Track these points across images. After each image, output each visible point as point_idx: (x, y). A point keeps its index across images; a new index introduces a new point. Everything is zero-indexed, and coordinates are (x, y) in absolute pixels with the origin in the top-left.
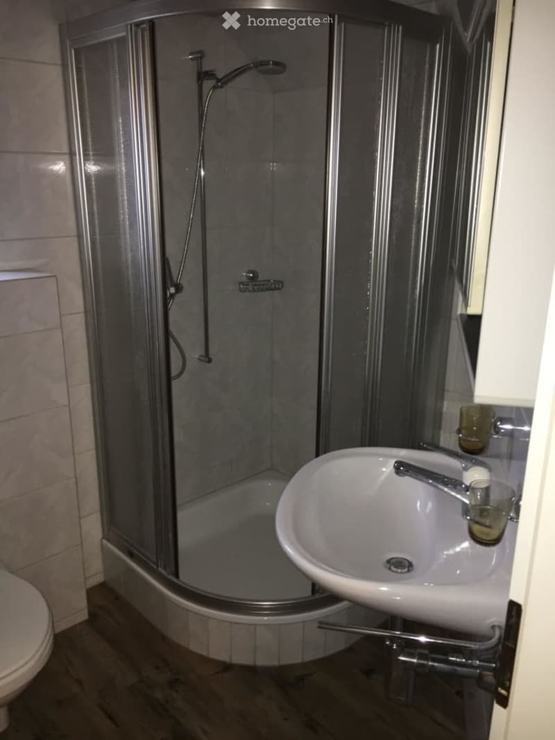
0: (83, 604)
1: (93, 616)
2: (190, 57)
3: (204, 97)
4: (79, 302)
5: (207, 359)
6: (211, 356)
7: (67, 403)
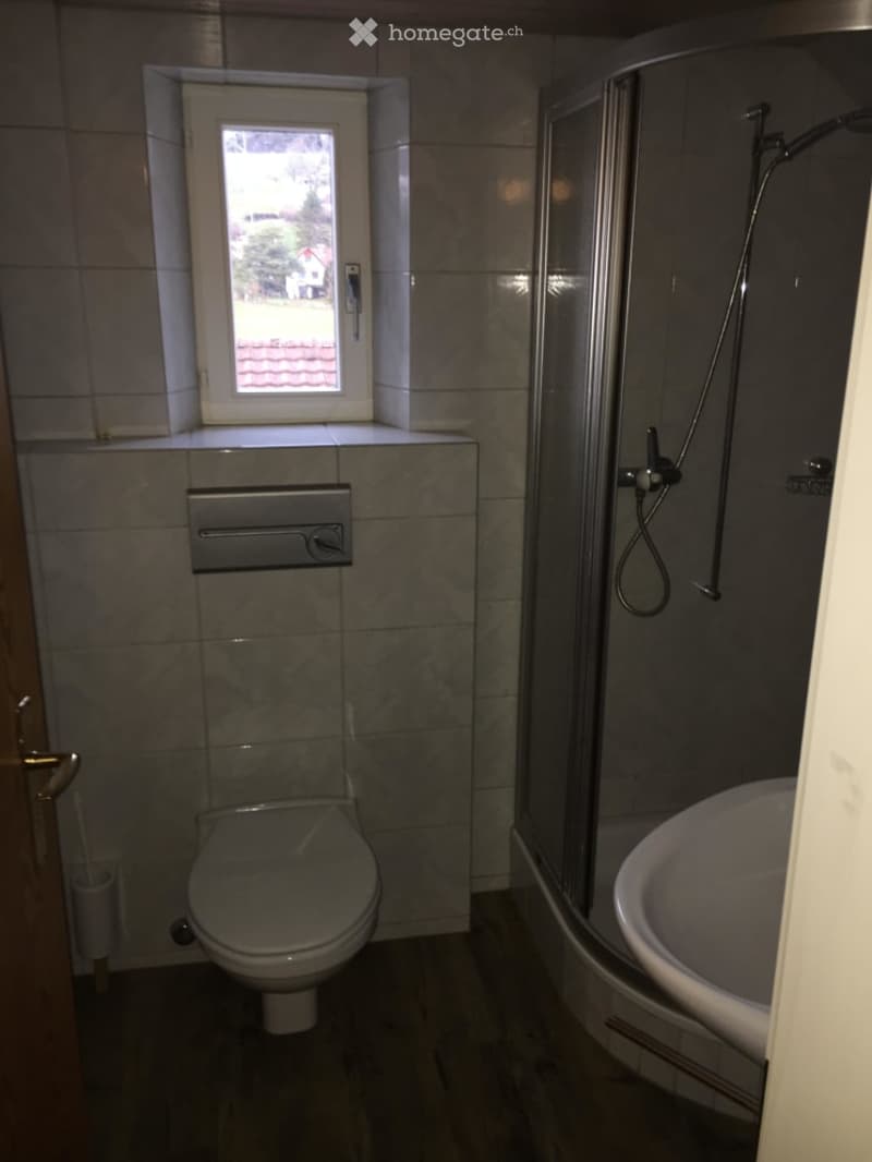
0: (464, 907)
1: (476, 929)
2: (748, 115)
3: (761, 175)
4: (519, 481)
5: (712, 594)
6: (720, 589)
7: (472, 620)
